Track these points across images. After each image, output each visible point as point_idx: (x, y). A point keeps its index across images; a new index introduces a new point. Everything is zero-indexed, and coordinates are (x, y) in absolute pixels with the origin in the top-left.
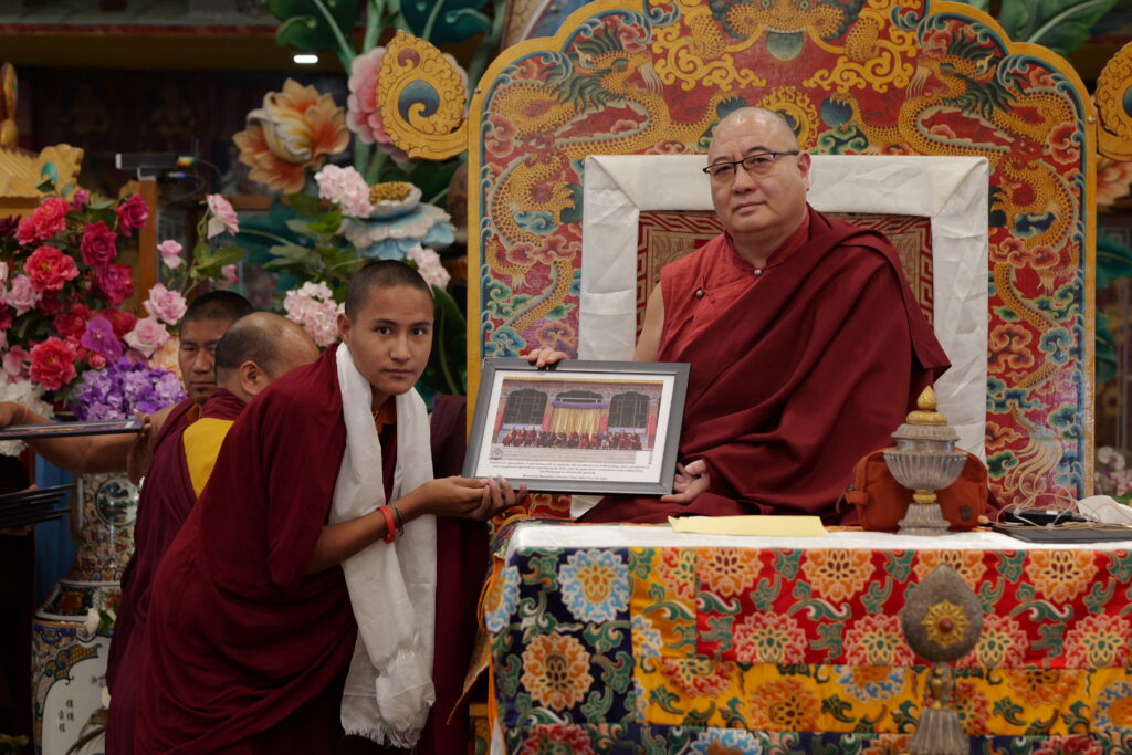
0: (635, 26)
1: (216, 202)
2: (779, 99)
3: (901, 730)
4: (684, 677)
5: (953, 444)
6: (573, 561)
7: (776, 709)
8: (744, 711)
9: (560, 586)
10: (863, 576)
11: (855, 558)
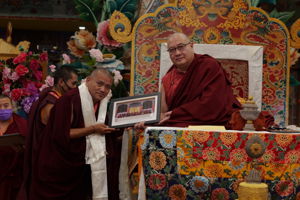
0: (175, 11)
1: (65, 55)
2: (211, 30)
3: (243, 178)
4: (190, 163)
5: (257, 109)
6: (163, 133)
7: (212, 171)
8: (204, 172)
9: (159, 139)
10: (235, 139)
11: (233, 134)
